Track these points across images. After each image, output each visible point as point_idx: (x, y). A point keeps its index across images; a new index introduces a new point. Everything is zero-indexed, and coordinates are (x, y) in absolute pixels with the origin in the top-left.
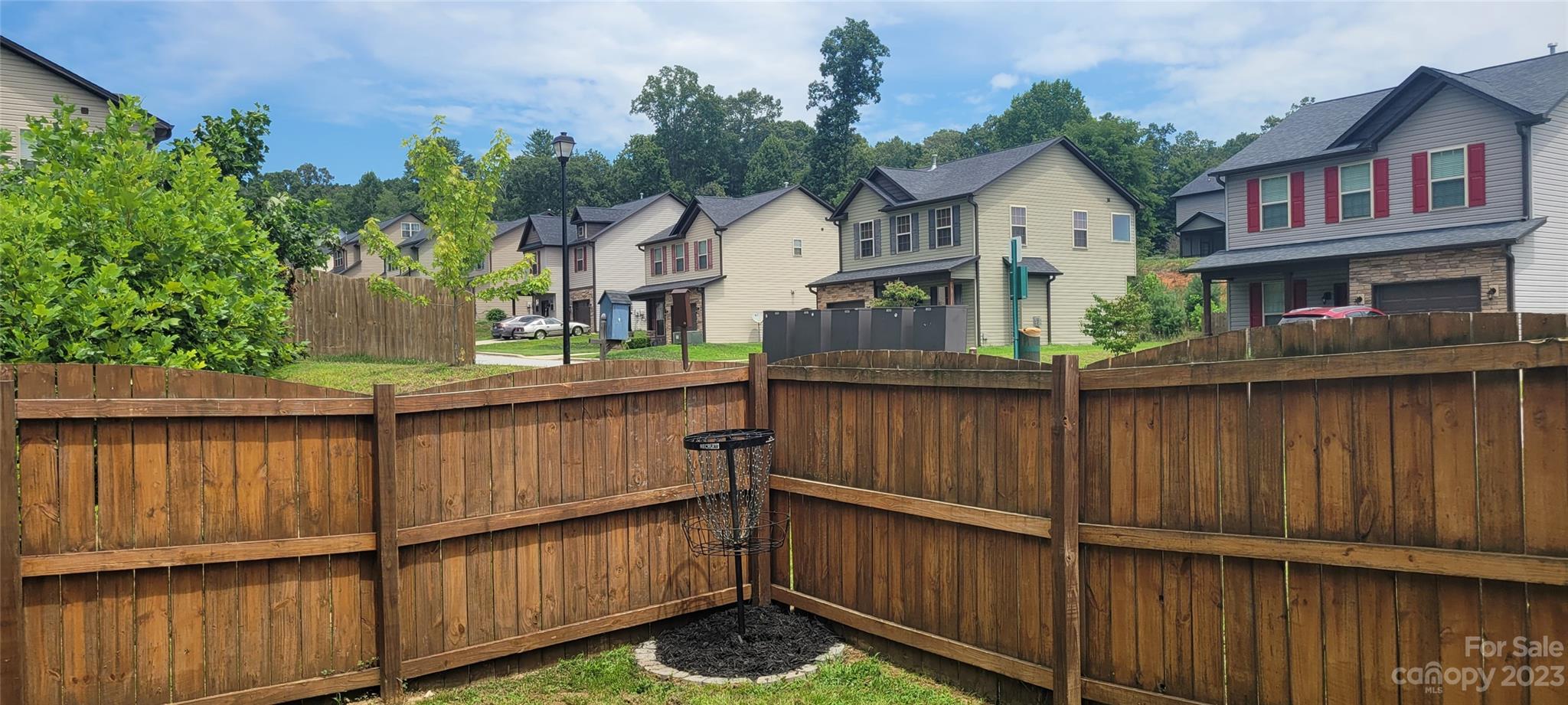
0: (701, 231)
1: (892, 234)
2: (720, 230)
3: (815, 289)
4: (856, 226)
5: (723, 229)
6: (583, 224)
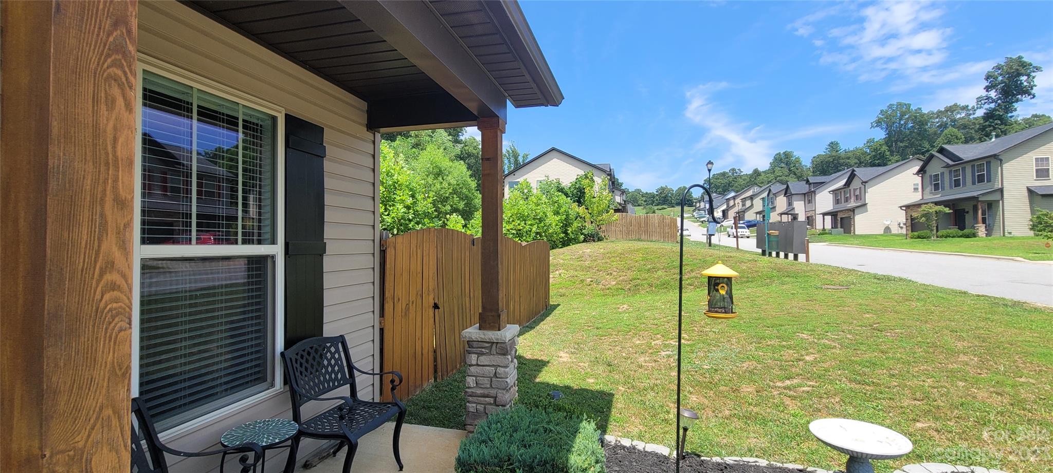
0: (856, 184)
1: (951, 179)
2: (864, 183)
3: (904, 208)
4: (931, 176)
5: (866, 182)
6: (811, 184)
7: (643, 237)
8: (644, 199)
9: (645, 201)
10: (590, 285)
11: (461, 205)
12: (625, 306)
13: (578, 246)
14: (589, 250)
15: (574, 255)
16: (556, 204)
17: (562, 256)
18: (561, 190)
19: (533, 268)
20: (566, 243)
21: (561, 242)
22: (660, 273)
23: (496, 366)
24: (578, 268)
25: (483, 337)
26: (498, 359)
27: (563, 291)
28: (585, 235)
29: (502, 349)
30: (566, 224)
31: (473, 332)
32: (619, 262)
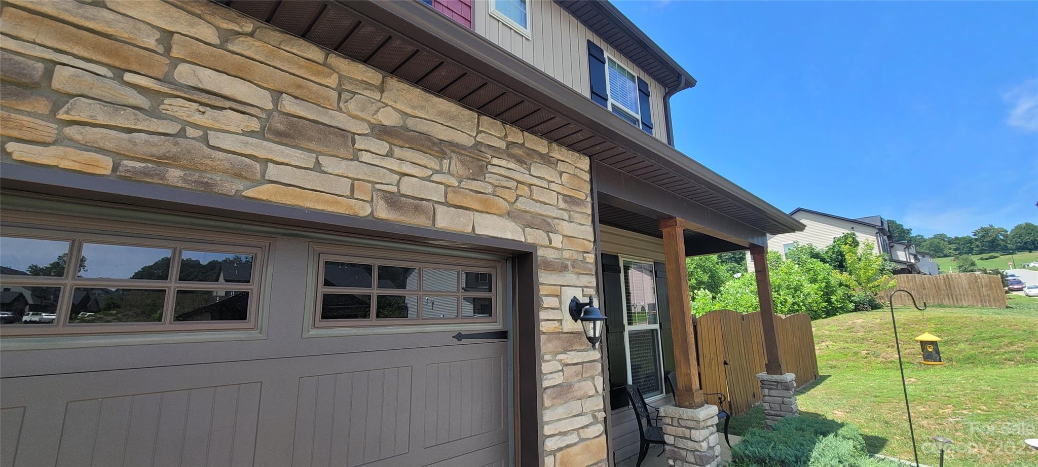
7: (946, 302)
8: (953, 246)
9: (955, 250)
10: (866, 358)
11: (706, 278)
12: (913, 380)
13: (846, 316)
14: (860, 321)
15: (842, 326)
16: (812, 272)
17: (827, 327)
18: (816, 256)
19: (796, 339)
20: (831, 312)
21: (823, 311)
22: (962, 346)
23: (783, 397)
24: (849, 340)
25: (771, 378)
26: (785, 393)
27: (834, 363)
28: (855, 303)
29: (786, 386)
30: (828, 292)
31: (763, 375)
32: (903, 334)
